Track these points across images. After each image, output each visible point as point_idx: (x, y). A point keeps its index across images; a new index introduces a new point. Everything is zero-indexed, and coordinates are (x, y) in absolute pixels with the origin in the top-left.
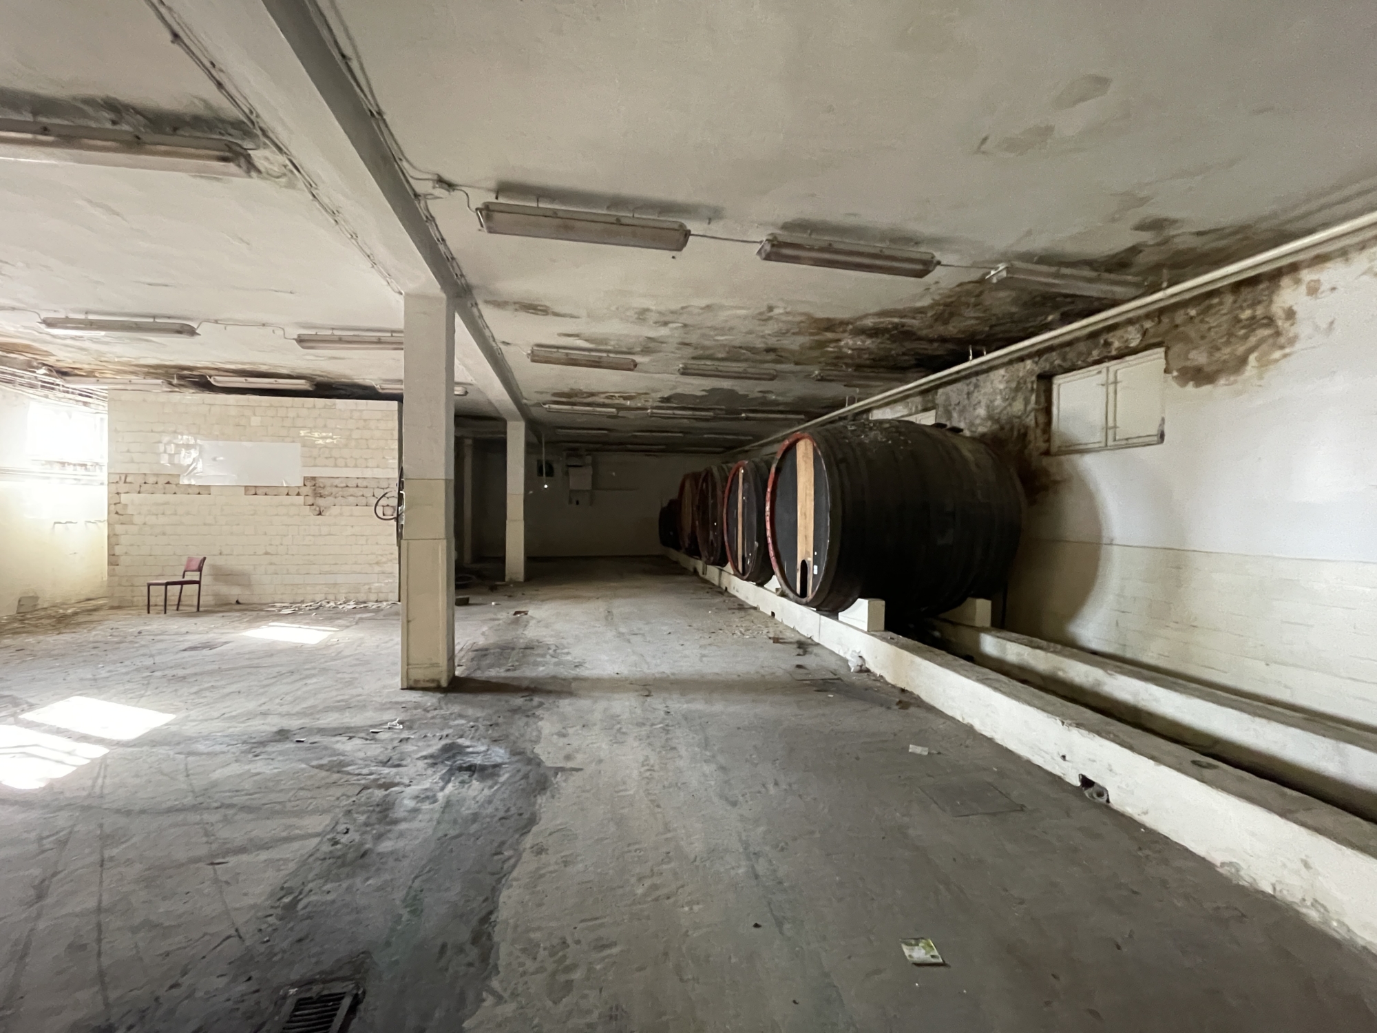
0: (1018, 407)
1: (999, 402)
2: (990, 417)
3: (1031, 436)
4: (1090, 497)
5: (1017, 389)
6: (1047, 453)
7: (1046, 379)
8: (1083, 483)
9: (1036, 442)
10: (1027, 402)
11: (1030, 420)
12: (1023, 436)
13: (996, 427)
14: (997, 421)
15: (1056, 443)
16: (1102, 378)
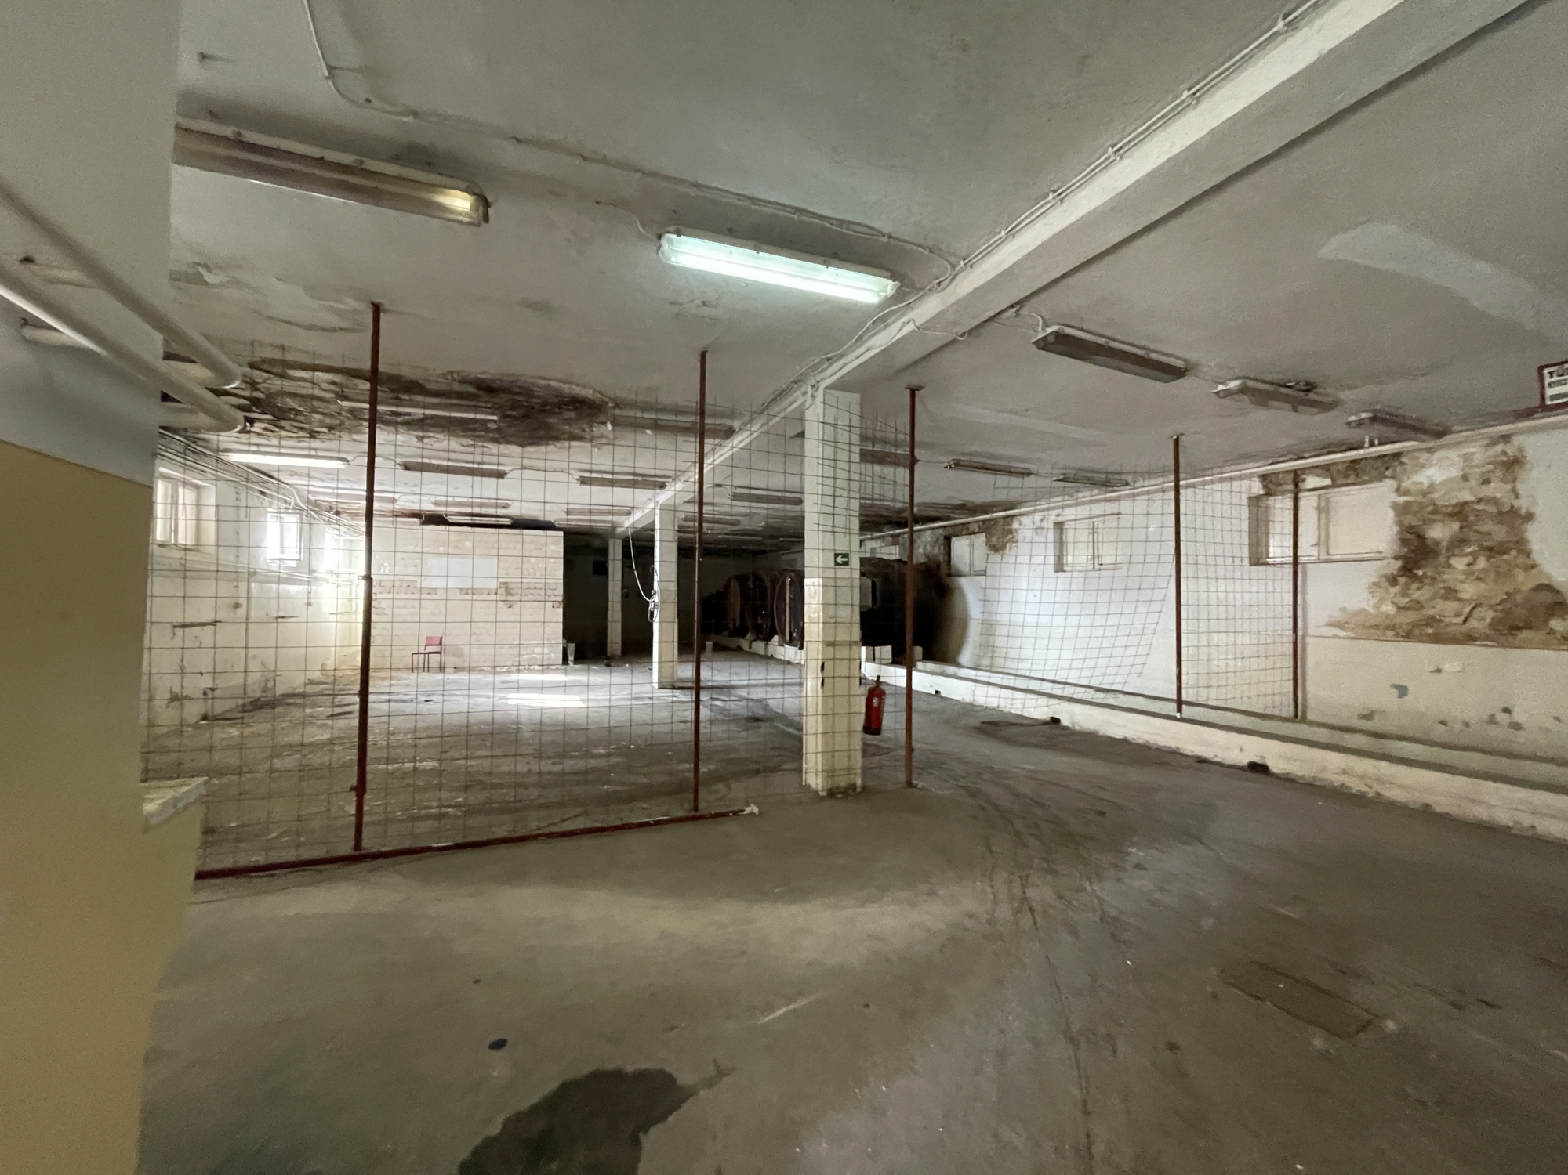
0: (936, 551)
1: (928, 547)
2: (925, 554)
3: (942, 567)
4: (963, 595)
5: (936, 542)
6: (949, 575)
7: (948, 539)
8: (961, 590)
9: (944, 569)
10: (940, 550)
11: (941, 559)
12: (939, 566)
13: (926, 560)
14: (928, 557)
15: (953, 570)
16: (967, 542)
